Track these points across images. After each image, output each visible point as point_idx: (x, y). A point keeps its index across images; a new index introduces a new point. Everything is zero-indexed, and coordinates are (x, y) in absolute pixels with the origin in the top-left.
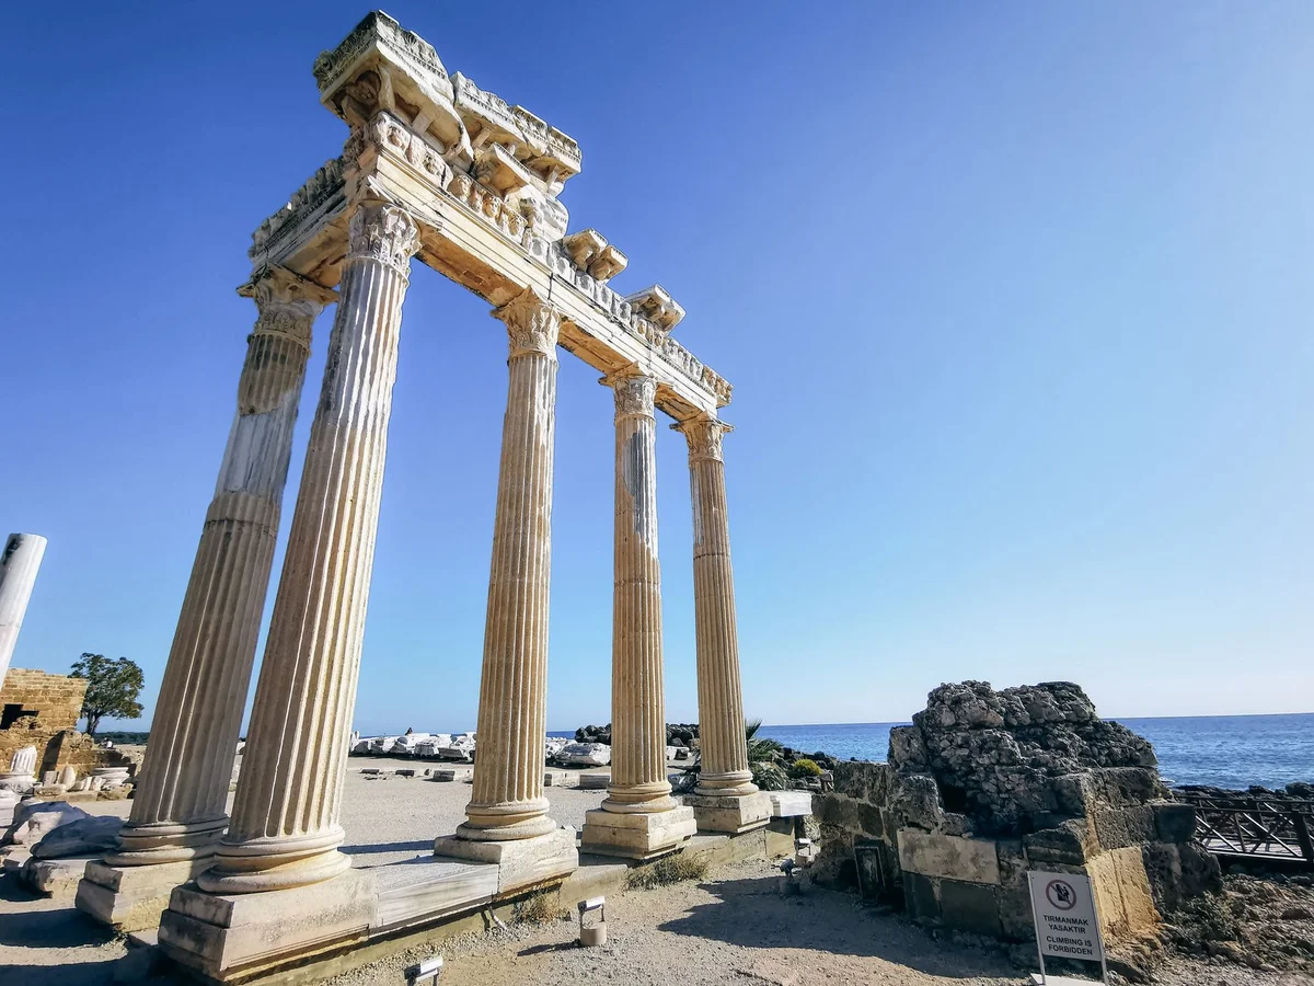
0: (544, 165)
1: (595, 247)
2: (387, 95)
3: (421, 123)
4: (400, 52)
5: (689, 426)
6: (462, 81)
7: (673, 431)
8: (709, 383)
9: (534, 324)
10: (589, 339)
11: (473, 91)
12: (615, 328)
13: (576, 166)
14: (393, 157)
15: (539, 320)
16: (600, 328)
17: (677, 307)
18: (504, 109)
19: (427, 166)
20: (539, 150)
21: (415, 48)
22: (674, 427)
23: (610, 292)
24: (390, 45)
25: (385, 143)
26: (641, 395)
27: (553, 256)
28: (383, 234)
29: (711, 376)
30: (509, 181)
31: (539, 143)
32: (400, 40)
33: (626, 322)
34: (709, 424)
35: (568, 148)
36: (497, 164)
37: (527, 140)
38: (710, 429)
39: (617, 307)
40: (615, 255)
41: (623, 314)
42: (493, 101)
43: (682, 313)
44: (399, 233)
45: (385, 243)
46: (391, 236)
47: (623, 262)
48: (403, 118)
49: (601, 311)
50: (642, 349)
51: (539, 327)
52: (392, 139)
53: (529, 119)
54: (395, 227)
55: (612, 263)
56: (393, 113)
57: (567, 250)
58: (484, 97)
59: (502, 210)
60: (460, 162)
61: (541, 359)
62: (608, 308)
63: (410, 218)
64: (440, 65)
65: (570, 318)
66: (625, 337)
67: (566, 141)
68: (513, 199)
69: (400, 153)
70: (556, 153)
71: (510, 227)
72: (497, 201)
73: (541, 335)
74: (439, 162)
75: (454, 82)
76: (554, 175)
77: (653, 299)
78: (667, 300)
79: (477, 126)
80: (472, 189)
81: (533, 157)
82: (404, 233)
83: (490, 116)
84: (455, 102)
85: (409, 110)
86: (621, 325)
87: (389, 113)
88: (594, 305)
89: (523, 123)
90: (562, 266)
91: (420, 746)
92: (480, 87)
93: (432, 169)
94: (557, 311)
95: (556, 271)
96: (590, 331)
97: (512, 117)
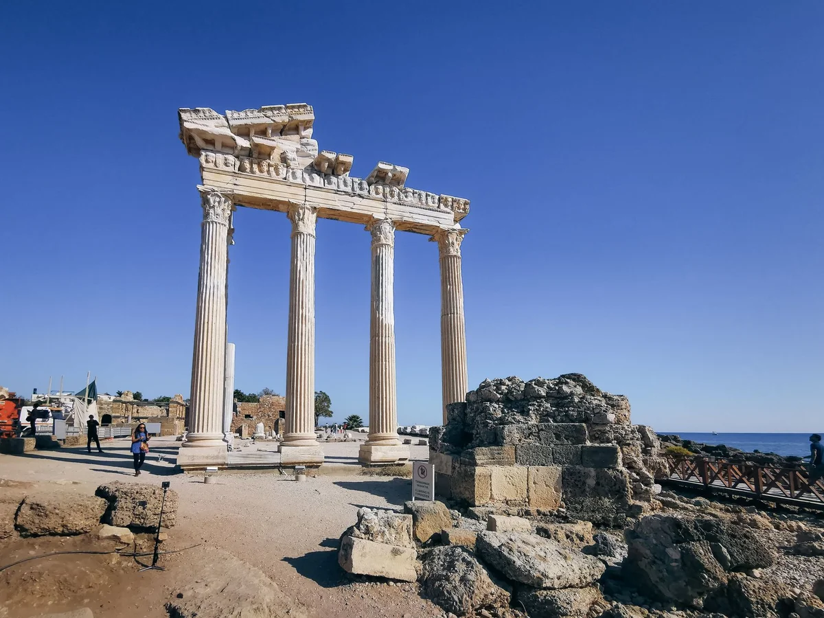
0: (293, 126)
1: (328, 160)
2: (199, 142)
3: (218, 146)
4: (195, 121)
5: (437, 237)
6: (228, 113)
7: (431, 242)
8: (446, 206)
9: (297, 217)
10: (338, 212)
11: (236, 115)
12: (356, 198)
13: (312, 117)
14: (211, 170)
15: (299, 214)
16: (342, 204)
17: (399, 168)
18: (256, 113)
19: (226, 164)
20: (283, 121)
21: (202, 114)
22: (431, 239)
23: (349, 180)
24: (192, 122)
25: (204, 165)
26: (380, 232)
27: (306, 176)
28: (210, 207)
29: (446, 200)
30: (268, 150)
31: (282, 117)
32: (193, 115)
33: (365, 193)
34: (446, 233)
35: (301, 110)
36: (257, 145)
37: (274, 121)
38: (447, 236)
39: (356, 186)
40: (342, 158)
41: (361, 189)
42: (249, 114)
43: (406, 171)
44: (216, 204)
45: (211, 211)
46: (214, 207)
47: (350, 159)
48: (211, 147)
49: (343, 193)
50: (381, 205)
51: (299, 218)
52: (207, 161)
53: (272, 109)
54: (214, 202)
55: (343, 163)
56: (206, 148)
57: (314, 168)
58: (242, 114)
59: (269, 165)
60: (243, 153)
61: (300, 236)
62: (349, 189)
63: (220, 195)
64: (214, 113)
65: (317, 207)
66: (365, 202)
67: (299, 107)
68: (275, 156)
69: (211, 165)
70: (294, 117)
71: (276, 172)
72: (265, 164)
73: (301, 223)
74: (231, 158)
75: (226, 117)
76: (301, 128)
77: (380, 171)
78: (391, 167)
79: (244, 131)
80: (251, 164)
81: (285, 126)
82: (219, 202)
83: (249, 122)
84: (230, 127)
85: (211, 142)
86: (360, 196)
87: (204, 149)
88: (337, 192)
89: (269, 113)
90: (312, 179)
91: (421, 430)
92: (239, 110)
93: (228, 165)
94: (308, 207)
95: (308, 182)
96: (337, 208)
97: (261, 114)
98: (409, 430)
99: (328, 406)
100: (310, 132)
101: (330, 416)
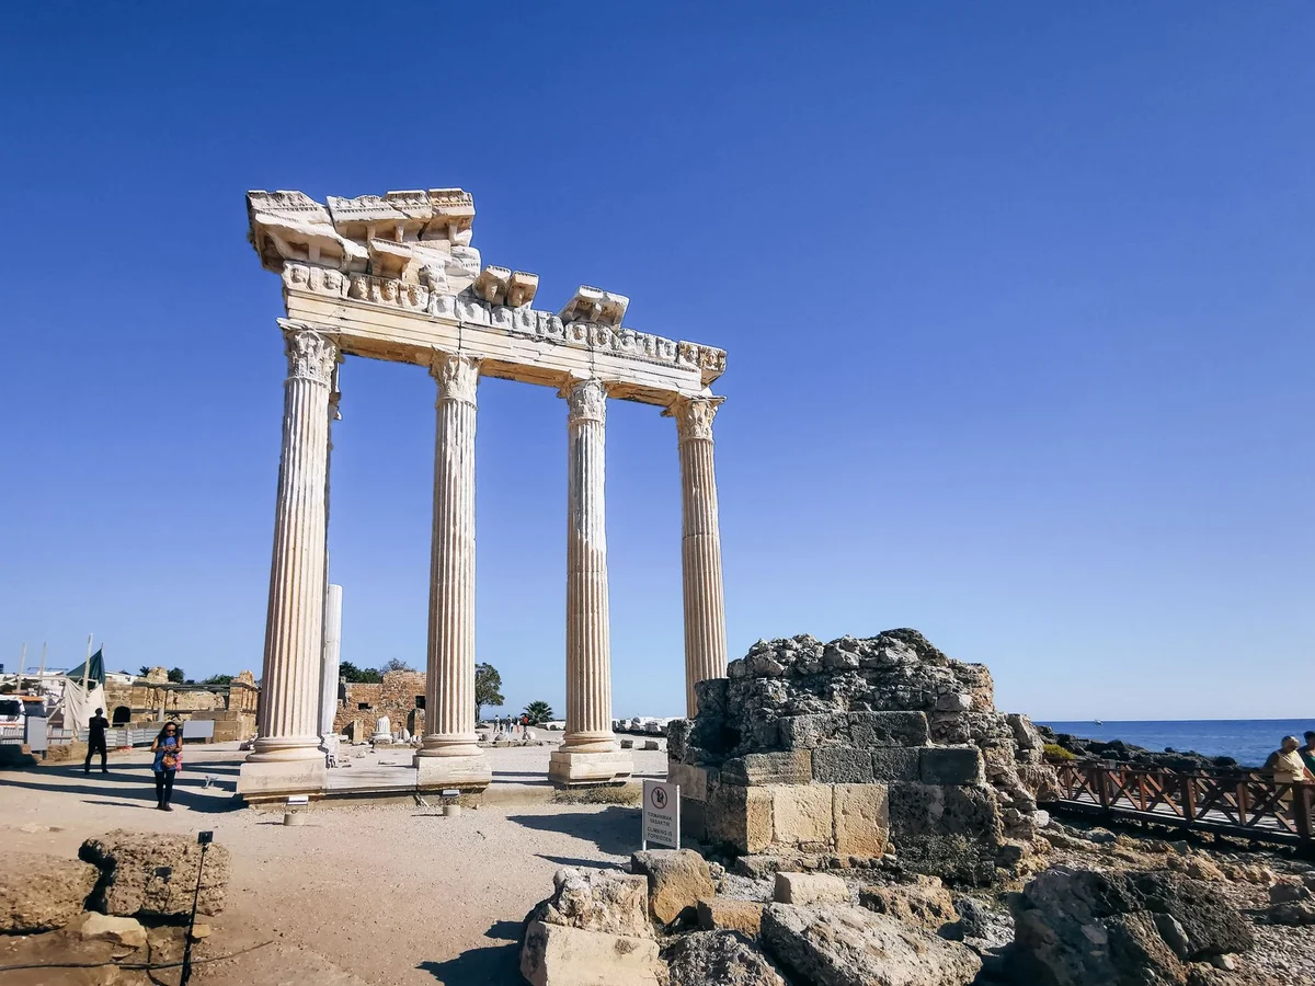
0: (441, 225)
1: (498, 281)
2: (282, 248)
3: (314, 254)
4: (276, 212)
5: (674, 409)
6: (332, 201)
7: (665, 418)
8: (689, 359)
9: (445, 375)
10: (514, 366)
11: (344, 205)
12: (543, 346)
13: (470, 211)
14: (301, 295)
15: (449, 369)
16: (520, 353)
17: (613, 297)
18: (378, 202)
19: (327, 285)
20: (424, 217)
21: (286, 201)
22: (665, 413)
23: (532, 315)
24: (269, 213)
25: (290, 284)
26: (583, 400)
27: (461, 307)
28: (300, 356)
29: (689, 350)
30: (398, 263)
31: (421, 210)
32: (272, 202)
33: (558, 336)
34: (689, 403)
35: (453, 199)
36: (379, 255)
37: (409, 216)
38: (691, 408)
39: (543, 324)
40: (520, 279)
41: (552, 330)
42: (366, 202)
43: (624, 301)
44: (311, 350)
45: (302, 362)
46: (306, 355)
47: (533, 281)
48: (301, 257)
49: (522, 336)
50: (584, 356)
51: (449, 376)
52: (295, 279)
53: (404, 197)
54: (307, 347)
55: (522, 287)
56: (293, 257)
57: (475, 295)
58: (355, 204)
59: (400, 288)
60: (355, 266)
61: (452, 404)
62: (531, 330)
63: (316, 335)
64: (308, 201)
65: (480, 357)
66: (557, 350)
67: (449, 195)
68: (410, 273)
69: (302, 286)
70: (442, 211)
71: (411, 300)
72: (392, 285)
73: (452, 383)
74: (336, 276)
75: (327, 208)
76: (453, 228)
77: (582, 300)
78: (600, 295)
79: (358, 232)
80: (370, 285)
81: (426, 225)
82: (315, 348)
83: (366, 216)
84: (334, 223)
85: (301, 248)
86: (549, 341)
87: (289, 259)
88: (511, 334)
89: (400, 203)
90: (471, 312)
92: (350, 197)
93: (330, 285)
94: (465, 357)
95: (465, 317)
96: (511, 359)
97: (387, 204)
98: (628, 725)
99: (496, 688)
100: (467, 235)
101: (500, 704)
